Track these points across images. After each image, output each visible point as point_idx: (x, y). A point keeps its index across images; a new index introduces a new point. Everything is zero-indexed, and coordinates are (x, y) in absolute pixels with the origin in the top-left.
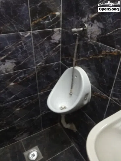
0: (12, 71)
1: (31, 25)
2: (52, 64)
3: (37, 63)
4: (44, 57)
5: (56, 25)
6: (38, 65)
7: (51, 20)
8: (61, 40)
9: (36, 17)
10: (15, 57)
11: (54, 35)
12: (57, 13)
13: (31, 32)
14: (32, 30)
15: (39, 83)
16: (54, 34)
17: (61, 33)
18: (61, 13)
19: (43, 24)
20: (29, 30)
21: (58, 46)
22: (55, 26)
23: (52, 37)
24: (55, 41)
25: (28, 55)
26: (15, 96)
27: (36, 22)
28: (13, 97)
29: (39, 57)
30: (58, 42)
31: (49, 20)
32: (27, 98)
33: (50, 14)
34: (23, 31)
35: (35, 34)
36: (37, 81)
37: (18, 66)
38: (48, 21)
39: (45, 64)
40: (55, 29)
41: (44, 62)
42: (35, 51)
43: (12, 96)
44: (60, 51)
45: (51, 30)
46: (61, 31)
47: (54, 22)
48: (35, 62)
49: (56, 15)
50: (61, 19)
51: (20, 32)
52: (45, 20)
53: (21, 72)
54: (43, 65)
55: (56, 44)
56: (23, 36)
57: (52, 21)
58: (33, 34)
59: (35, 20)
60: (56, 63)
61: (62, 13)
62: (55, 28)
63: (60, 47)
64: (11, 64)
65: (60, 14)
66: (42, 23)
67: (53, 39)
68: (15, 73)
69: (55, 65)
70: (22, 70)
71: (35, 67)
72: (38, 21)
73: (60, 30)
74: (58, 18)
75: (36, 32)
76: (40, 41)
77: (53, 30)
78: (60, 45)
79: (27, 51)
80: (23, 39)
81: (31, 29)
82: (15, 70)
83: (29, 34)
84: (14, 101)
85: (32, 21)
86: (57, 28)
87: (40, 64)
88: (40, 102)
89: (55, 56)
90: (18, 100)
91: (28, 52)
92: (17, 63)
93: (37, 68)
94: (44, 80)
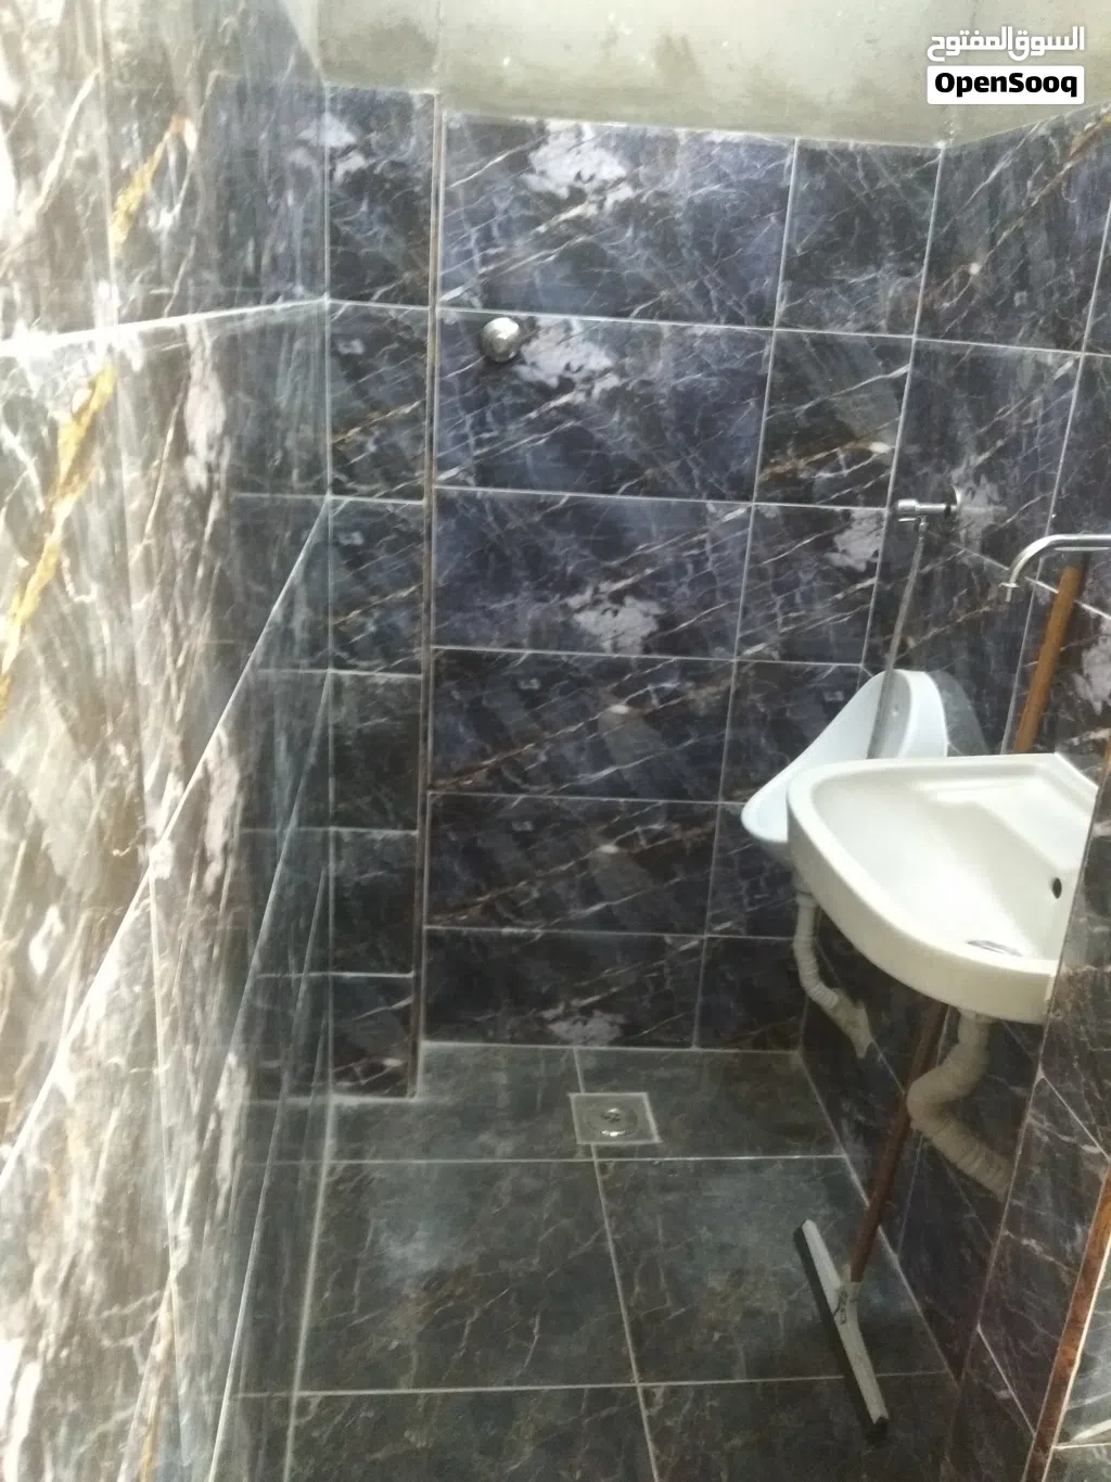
0: (638, 648)
1: (758, 479)
2: (816, 668)
3: (749, 641)
4: (785, 623)
5: (866, 492)
6: (749, 652)
7: (845, 472)
8: (879, 560)
9: (784, 452)
10: (664, 592)
11: (847, 533)
12: (879, 448)
13: (753, 504)
14: (757, 500)
15: (736, 745)
16: (849, 527)
17: (883, 530)
18: (897, 447)
19: (810, 484)
20: (747, 498)
21: (859, 586)
22: (861, 498)
23: (838, 540)
24: (849, 561)
25: (718, 596)
26: (617, 771)
27: (779, 469)
28: (606, 772)
29: (761, 614)
30: (862, 567)
31: (838, 468)
32: (661, 802)
33: (848, 446)
34: (721, 497)
35: (768, 515)
36: (727, 732)
37: (667, 637)
38: (832, 471)
39: (783, 657)
40: (858, 511)
41: (778, 645)
42: (747, 588)
43: (602, 768)
44: (867, 611)
45: (839, 509)
46: (885, 524)
47: (857, 478)
48: (738, 635)
49: (869, 454)
50: (893, 472)
51: (709, 498)
52: (819, 465)
53: (671, 665)
54: (770, 657)
55: (853, 576)
56: (714, 517)
57: (850, 474)
58: (758, 514)
59: (776, 463)
60: (834, 665)
61: (901, 451)
62: (856, 505)
63: (869, 590)
64: (640, 619)
65: (893, 451)
66: (803, 476)
67: (841, 548)
68: (643, 664)
69: (832, 674)
70: (674, 659)
71: (735, 660)
72: (788, 466)
73: (879, 517)
74: (880, 466)
75: (772, 508)
76: (780, 547)
77: (847, 515)
78: (873, 581)
79: (718, 579)
80: (713, 527)
81: (755, 495)
82: (647, 650)
83: (740, 512)
84: (605, 799)
85: (765, 464)
86: (867, 504)
87: (759, 647)
88: (715, 855)
89: (840, 629)
90: (622, 800)
91: (719, 585)
92: (665, 622)
93: (741, 665)
94: (763, 741)
